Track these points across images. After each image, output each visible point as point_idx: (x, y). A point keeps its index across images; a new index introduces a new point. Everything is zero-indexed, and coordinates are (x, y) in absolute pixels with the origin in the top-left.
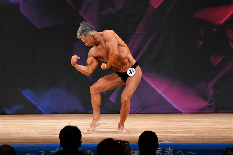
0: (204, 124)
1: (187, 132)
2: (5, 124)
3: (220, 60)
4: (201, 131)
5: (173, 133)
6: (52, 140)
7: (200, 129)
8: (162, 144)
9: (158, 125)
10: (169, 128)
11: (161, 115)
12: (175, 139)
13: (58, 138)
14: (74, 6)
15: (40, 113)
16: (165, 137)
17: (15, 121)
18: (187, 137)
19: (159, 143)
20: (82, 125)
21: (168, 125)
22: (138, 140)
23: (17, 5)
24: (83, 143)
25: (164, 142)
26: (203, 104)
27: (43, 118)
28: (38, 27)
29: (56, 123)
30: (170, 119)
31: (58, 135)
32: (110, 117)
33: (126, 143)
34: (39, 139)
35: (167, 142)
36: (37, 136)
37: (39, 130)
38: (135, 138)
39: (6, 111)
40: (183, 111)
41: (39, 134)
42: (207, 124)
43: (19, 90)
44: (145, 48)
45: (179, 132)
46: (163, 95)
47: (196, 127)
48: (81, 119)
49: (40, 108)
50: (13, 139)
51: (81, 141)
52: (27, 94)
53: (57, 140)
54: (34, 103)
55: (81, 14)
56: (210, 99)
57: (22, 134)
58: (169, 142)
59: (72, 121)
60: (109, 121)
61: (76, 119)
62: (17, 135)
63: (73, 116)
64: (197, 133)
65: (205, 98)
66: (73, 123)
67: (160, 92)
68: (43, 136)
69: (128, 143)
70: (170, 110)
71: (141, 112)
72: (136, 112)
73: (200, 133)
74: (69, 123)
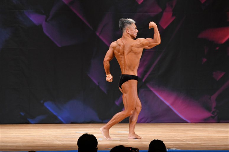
0: (208, 133)
1: (192, 140)
2: (29, 132)
3: (221, 76)
4: (204, 139)
5: (179, 140)
6: (71, 146)
7: (204, 138)
8: (169, 151)
9: (166, 134)
10: (176, 136)
11: (169, 124)
12: (182, 146)
13: (77, 145)
14: (91, 27)
15: (60, 123)
16: (172, 145)
17: (38, 129)
18: (192, 144)
19: (168, 150)
20: (97, 134)
21: (175, 134)
22: (148, 147)
23: (41, 26)
24: (98, 150)
25: (171, 149)
26: (207, 114)
27: (63, 127)
28: (59, 46)
29: (74, 132)
30: (176, 129)
31: (77, 143)
32: (122, 126)
33: (136, 150)
34: (59, 146)
35: (174, 149)
36: (58, 144)
37: (59, 137)
38: (145, 145)
39: (30, 120)
40: (188, 121)
41: (59, 141)
42: (210, 133)
43: (42, 102)
44: (154, 64)
45: (186, 140)
46: (171, 107)
47: (201, 135)
48: (97, 128)
49: (60, 118)
50: (36, 146)
51: (97, 148)
52: (49, 106)
53: (76, 146)
54: (55, 114)
55: (98, 34)
56: (213, 110)
57: (44, 142)
58: (176, 149)
59: (89, 130)
60: (121, 130)
61: (92, 128)
62: (40, 142)
63: (90, 125)
64: (201, 140)
65: (208, 109)
66: (90, 132)
67: (168, 104)
68: (63, 143)
69: (138, 149)
70: (177, 120)
71: (151, 122)
72: (146, 122)
73: (204, 141)
74: (86, 132)
